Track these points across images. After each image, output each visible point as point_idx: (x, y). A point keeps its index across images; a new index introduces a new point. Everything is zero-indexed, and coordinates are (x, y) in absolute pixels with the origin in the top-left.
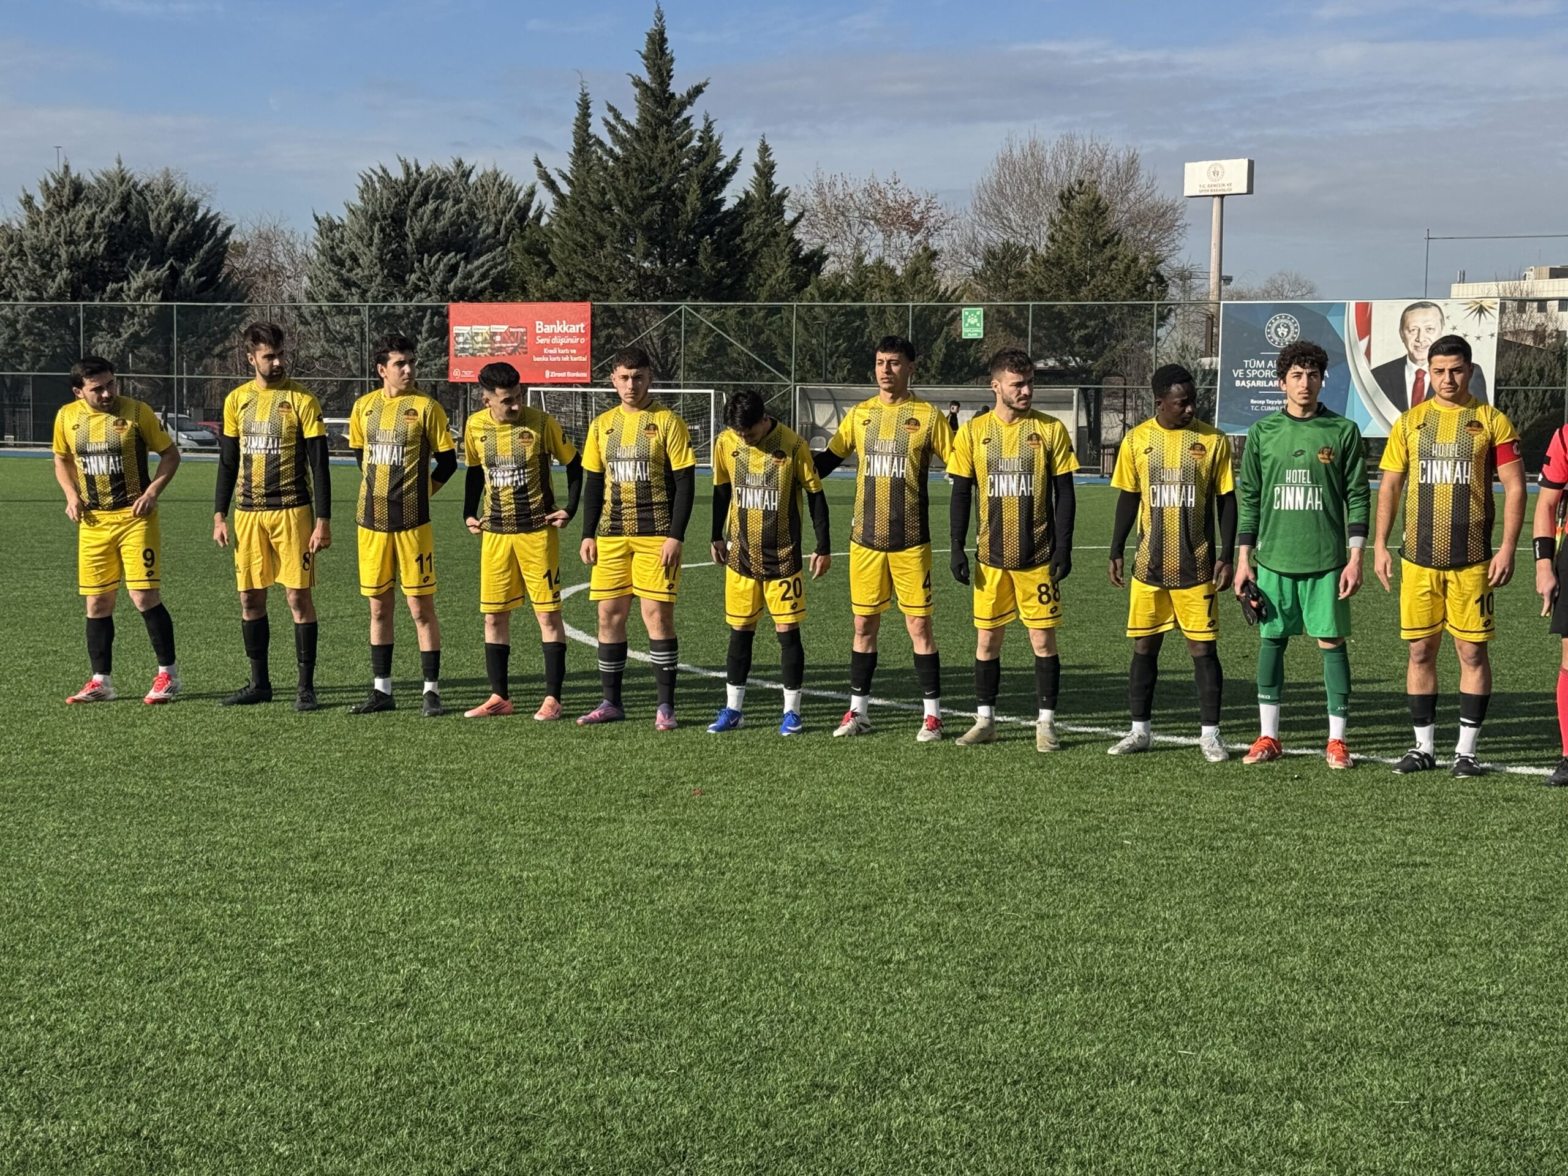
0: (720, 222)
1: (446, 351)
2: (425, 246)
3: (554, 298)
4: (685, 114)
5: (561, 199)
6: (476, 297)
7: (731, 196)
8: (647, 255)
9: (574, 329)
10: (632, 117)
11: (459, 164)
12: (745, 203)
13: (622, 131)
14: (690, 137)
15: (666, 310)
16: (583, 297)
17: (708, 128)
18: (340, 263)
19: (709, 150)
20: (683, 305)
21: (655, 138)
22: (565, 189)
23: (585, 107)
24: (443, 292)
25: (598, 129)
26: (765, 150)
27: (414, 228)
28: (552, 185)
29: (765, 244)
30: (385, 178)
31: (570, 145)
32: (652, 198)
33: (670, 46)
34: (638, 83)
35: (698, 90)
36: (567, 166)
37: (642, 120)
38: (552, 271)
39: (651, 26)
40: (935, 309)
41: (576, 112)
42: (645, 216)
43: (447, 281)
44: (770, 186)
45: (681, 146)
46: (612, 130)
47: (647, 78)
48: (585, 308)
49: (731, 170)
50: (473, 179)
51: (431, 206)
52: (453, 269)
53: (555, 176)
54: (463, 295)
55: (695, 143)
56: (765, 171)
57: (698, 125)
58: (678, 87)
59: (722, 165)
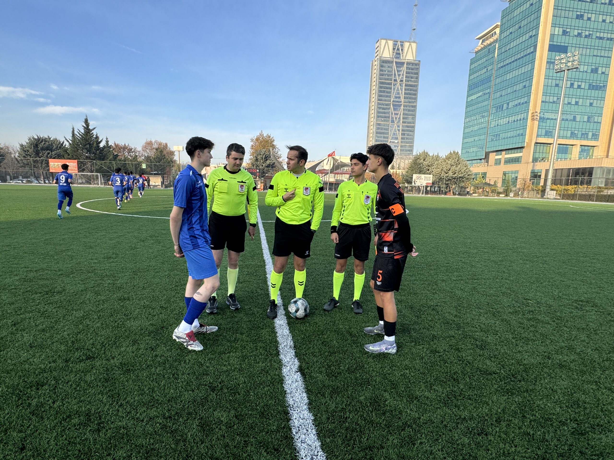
0: (100, 149)
1: (49, 166)
2: (43, 149)
3: (70, 159)
4: (92, 132)
5: (70, 144)
6: (54, 158)
7: (101, 145)
8: (87, 153)
9: (74, 164)
10: (83, 131)
11: (49, 137)
12: (104, 146)
13: (81, 133)
14: (94, 135)
15: (91, 162)
16: (75, 159)
17: (97, 135)
18: (25, 151)
19: (97, 137)
20: (94, 161)
21: (87, 135)
22: (71, 142)
23: (73, 129)
24: (47, 157)
25: (76, 133)
26: (107, 139)
27: (40, 146)
28: (68, 141)
29: (108, 153)
30: (34, 138)
31: (71, 135)
32: (87, 144)
33: (89, 121)
34: (83, 126)
35: (94, 128)
36: (71, 138)
37: (84, 132)
38: (69, 155)
39: (85, 118)
40: (137, 164)
41: (72, 130)
42: (86, 147)
43: (47, 155)
44: (108, 144)
45: (92, 136)
46: (79, 133)
47: (85, 126)
48: (76, 161)
49: (101, 141)
50: (51, 139)
51: (43, 143)
52: (49, 153)
53: (68, 140)
54: (51, 158)
55: (95, 136)
56: (107, 142)
57: (95, 134)
58: (91, 128)
59: (99, 140)
